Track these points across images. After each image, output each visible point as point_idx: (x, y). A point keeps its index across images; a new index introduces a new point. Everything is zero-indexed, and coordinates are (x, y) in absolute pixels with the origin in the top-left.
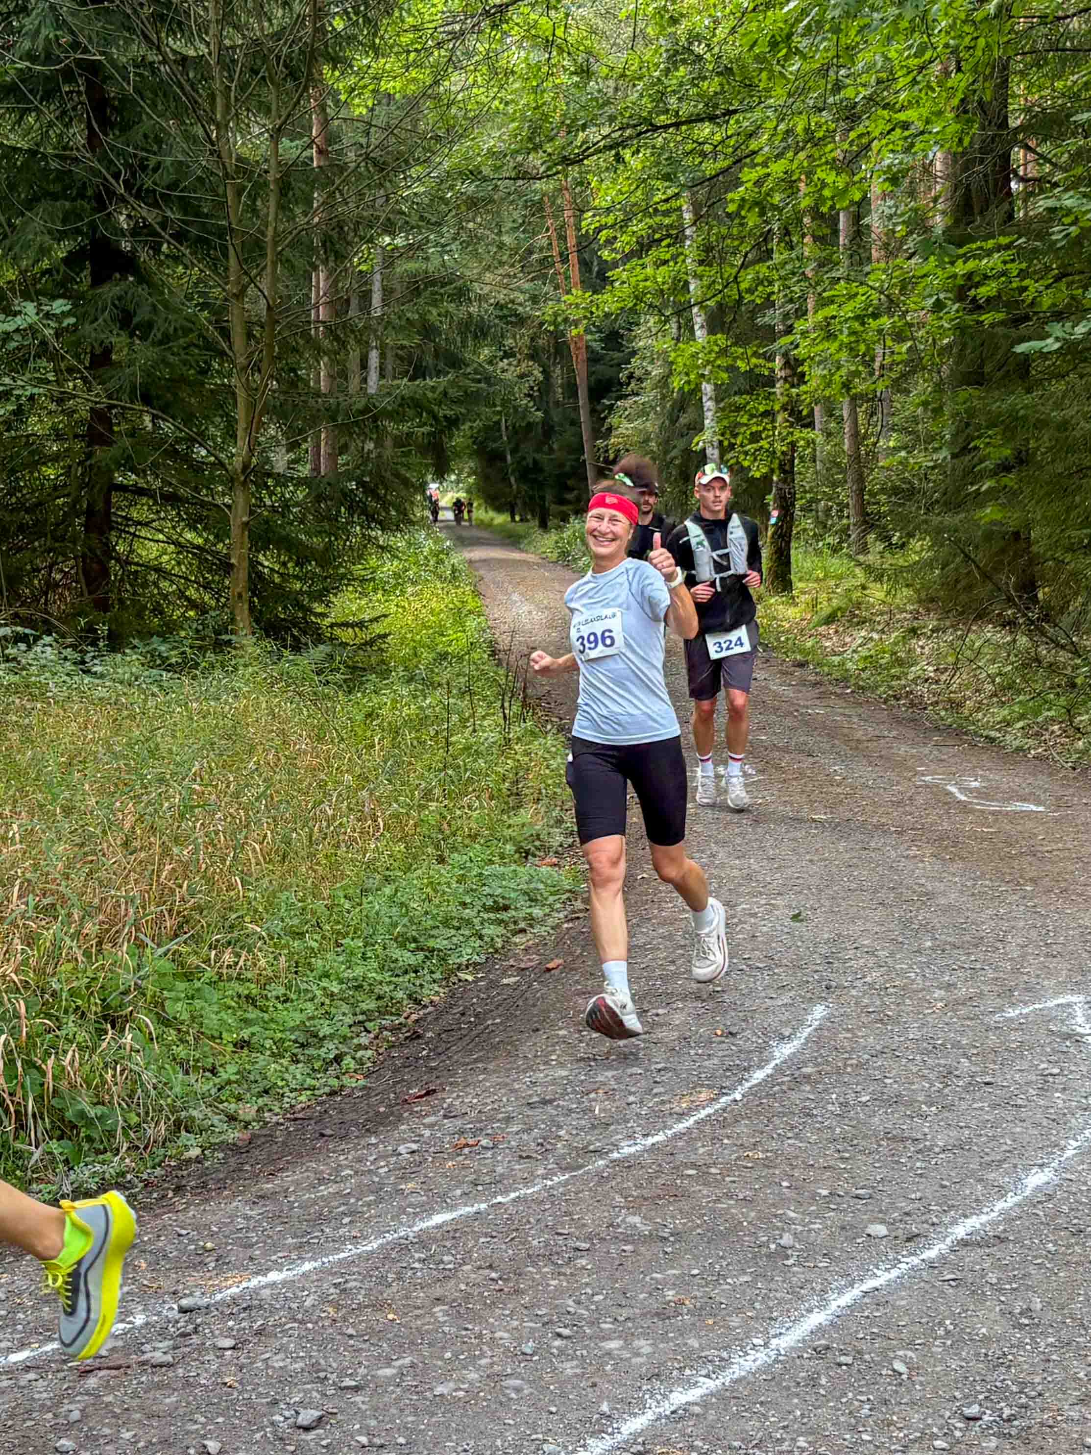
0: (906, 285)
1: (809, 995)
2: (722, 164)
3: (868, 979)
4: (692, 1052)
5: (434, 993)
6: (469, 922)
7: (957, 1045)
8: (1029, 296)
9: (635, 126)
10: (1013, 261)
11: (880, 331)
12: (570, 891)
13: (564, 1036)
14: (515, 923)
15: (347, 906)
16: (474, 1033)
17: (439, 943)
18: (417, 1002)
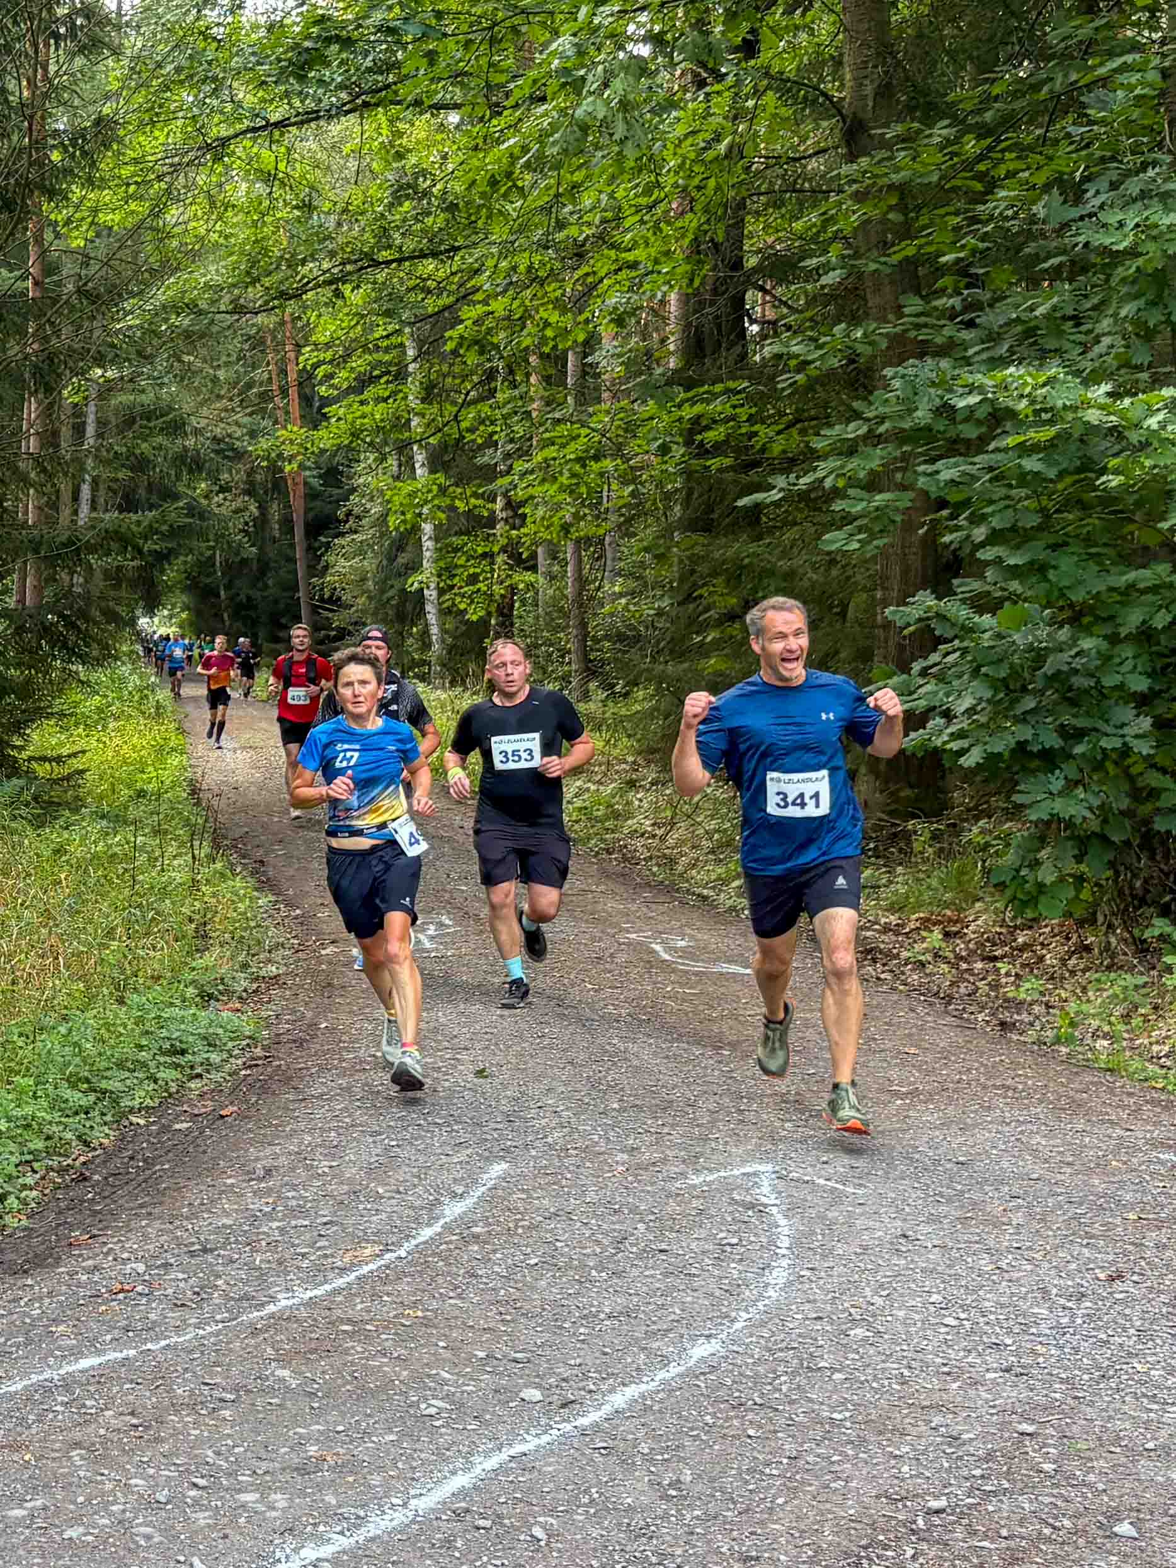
0: (631, 429)
1: (487, 1154)
2: (446, 300)
3: (550, 1140)
4: (361, 1207)
5: (104, 1136)
6: (144, 1065)
7: (634, 1210)
8: (758, 443)
9: (356, 261)
10: (742, 405)
11: (601, 475)
12: (250, 1037)
13: (232, 1185)
14: (192, 1068)
15: (20, 1044)
16: (141, 1178)
17: (113, 1085)
18: (86, 1144)
